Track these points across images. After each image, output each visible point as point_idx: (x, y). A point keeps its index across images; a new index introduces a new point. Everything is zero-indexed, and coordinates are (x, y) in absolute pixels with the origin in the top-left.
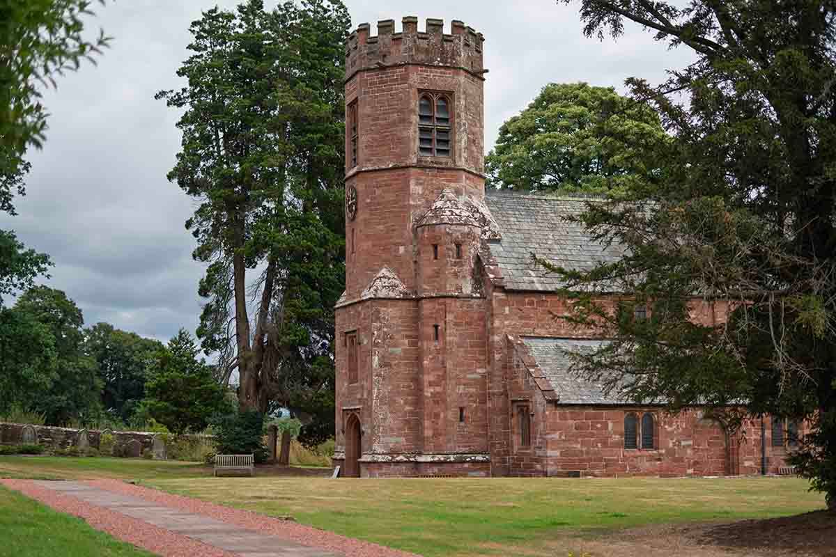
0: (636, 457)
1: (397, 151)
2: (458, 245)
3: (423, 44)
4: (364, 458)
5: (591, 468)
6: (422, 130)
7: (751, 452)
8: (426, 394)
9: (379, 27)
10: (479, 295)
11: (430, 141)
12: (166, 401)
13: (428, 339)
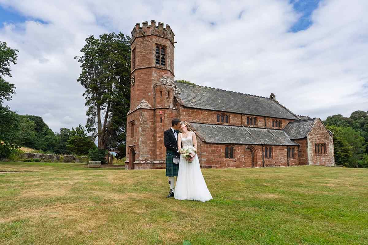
0: (229, 161)
1: (149, 62)
2: (169, 92)
3: (157, 30)
4: (136, 162)
5: (216, 164)
6: (157, 57)
7: (260, 159)
8: (157, 140)
9: (143, 24)
10: (175, 109)
11: (159, 61)
12: (74, 145)
13: (158, 122)
